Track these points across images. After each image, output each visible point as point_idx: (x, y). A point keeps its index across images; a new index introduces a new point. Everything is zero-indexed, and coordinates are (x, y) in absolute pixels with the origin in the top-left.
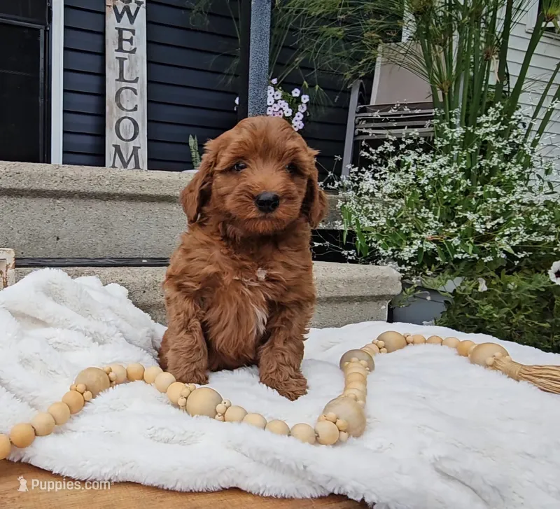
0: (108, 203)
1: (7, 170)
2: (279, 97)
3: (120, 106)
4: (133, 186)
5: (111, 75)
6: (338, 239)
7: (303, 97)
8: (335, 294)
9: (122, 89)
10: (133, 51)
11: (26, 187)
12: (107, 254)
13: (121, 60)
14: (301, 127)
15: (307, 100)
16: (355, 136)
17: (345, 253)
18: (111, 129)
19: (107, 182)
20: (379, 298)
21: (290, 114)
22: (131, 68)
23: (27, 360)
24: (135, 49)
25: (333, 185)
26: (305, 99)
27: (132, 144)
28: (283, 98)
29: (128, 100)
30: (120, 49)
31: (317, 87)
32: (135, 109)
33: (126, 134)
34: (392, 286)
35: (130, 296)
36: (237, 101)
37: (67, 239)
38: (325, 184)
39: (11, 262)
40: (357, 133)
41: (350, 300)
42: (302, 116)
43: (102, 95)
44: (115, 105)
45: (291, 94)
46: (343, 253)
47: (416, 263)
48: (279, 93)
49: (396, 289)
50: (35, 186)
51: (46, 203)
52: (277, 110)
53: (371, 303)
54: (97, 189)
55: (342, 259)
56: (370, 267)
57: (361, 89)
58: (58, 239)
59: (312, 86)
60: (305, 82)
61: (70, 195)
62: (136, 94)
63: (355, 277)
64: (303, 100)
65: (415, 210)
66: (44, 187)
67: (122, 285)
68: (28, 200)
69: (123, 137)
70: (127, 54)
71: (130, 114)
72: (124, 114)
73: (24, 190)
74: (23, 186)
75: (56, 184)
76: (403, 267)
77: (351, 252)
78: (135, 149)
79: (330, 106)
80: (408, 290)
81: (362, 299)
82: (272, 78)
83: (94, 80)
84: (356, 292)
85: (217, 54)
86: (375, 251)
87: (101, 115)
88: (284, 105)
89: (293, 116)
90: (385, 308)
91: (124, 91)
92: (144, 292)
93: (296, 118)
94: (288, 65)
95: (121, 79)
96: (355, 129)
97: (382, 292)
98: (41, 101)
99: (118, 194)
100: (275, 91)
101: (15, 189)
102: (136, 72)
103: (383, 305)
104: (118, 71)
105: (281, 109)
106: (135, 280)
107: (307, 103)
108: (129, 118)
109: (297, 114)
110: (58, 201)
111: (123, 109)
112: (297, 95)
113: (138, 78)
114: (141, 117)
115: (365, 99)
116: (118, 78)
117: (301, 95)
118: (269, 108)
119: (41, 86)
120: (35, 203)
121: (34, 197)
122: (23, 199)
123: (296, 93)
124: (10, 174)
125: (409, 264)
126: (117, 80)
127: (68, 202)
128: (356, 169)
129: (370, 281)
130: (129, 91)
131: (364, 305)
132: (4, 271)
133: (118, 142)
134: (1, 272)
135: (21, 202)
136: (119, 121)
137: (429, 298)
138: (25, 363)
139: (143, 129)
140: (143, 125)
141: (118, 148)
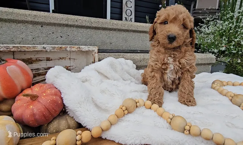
0: (127, 33)
3: (127, 6)
17: (196, 50)
18: (124, 12)
19: (127, 26)
20: (209, 64)
27: (130, 17)
29: (129, 4)
32: (131, 7)
33: (128, 14)
37: (114, 44)
39: (97, 51)
43: (122, 3)
44: (125, 6)
49: (214, 61)
50: (104, 26)
51: (107, 32)
54: (123, 28)
58: (111, 43)
61: (115, 30)
62: (131, 3)
66: (107, 27)
69: (127, 15)
71: (130, 9)
72: (128, 8)
73: (100, 28)
74: (100, 26)
75: (110, 26)
78: (131, 19)
87: (121, 8)
90: (210, 67)
91: (128, 2)
92: (140, 62)
97: (210, 62)
99: (130, 30)
101: (97, 27)
110: (111, 32)
111: (128, 7)
114: (133, 9)
120: (103, 32)
121: (103, 30)
122: (100, 30)
124: (95, 22)
127: (114, 32)
128: (202, 25)
132: (94, 54)
133: (126, 16)
134: (93, 55)
135: (99, 32)
136: (126, 11)
137: (223, 64)
138: (103, 92)
139: (133, 13)
140: (133, 12)
141: (126, 18)
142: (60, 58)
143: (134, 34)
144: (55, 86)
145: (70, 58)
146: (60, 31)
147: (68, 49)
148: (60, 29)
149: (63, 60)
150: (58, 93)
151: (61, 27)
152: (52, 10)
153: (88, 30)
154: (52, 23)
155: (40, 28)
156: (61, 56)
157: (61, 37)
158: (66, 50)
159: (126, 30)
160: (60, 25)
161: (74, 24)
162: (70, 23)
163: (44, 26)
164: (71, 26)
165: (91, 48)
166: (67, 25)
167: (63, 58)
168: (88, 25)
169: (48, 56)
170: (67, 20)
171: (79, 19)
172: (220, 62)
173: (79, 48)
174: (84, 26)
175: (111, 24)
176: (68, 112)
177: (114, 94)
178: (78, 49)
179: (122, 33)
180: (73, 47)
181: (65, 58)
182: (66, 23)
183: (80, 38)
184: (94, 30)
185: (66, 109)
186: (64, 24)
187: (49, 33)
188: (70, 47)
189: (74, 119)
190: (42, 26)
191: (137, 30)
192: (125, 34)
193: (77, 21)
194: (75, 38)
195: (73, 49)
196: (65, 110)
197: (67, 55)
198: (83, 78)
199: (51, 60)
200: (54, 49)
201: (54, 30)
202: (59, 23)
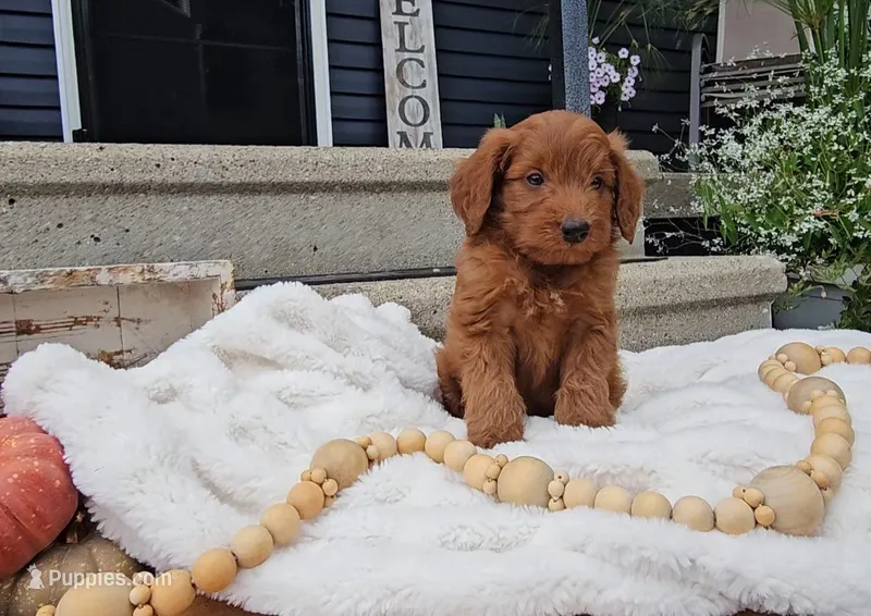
0: (382, 195)
1: (236, 158)
2: (603, 60)
3: (404, 83)
4: (415, 171)
5: (389, 44)
6: (696, 226)
7: (632, 58)
8: (701, 297)
9: (405, 61)
10: (416, 14)
11: (264, 179)
12: (386, 266)
13: (401, 25)
14: (633, 95)
15: (638, 61)
16: (701, 103)
17: (706, 244)
18: (393, 112)
19: (380, 167)
20: (758, 299)
21: (618, 79)
22: (414, 33)
23: (243, 428)
24: (418, 10)
25: (683, 156)
26: (635, 60)
27: (422, 130)
28: (608, 61)
29: (413, 75)
30: (399, 12)
31: (649, 46)
32: (424, 85)
33: (413, 117)
34: (775, 282)
35: (414, 318)
36: (550, 68)
37: (328, 248)
38: (672, 156)
39: (228, 279)
40: (703, 98)
41: (721, 303)
42: (633, 82)
43: (379, 70)
44: (397, 81)
45: (617, 55)
46: (703, 243)
47: (801, 249)
48: (603, 55)
49: (780, 285)
50: (278, 178)
51: (295, 201)
52: (601, 75)
53: (750, 306)
54: (366, 177)
55: (704, 252)
56: (742, 257)
57: (704, 45)
58: (315, 249)
59: (643, 46)
60: (634, 41)
61: (328, 188)
62: (423, 66)
63: (725, 272)
64: (632, 62)
65: (794, 180)
66: (290, 178)
67: (402, 303)
68: (268, 197)
69: (409, 119)
70: (409, 17)
71: (418, 92)
72: (409, 92)
73: (262, 184)
74: (259, 178)
75: (307, 174)
76: (785, 256)
77: (716, 241)
78: (427, 136)
79: (667, 71)
80: (796, 286)
81: (736, 302)
82: (593, 37)
83: (367, 52)
84: (730, 292)
85: (519, 11)
86: (746, 238)
87: (380, 95)
88: (610, 68)
89: (622, 81)
90: (767, 311)
91: (407, 64)
92: (435, 312)
93: (626, 83)
94: (611, 22)
95: (402, 48)
96: (701, 94)
97: (763, 289)
98: (301, 81)
99: (395, 183)
100: (597, 52)
101: (249, 184)
102: (421, 40)
103: (764, 307)
104: (398, 39)
105: (606, 74)
106: (422, 297)
107: (638, 66)
108: (416, 97)
109: (627, 79)
110: (313, 198)
111: (408, 86)
112: (626, 56)
113: (423, 47)
114: (431, 94)
115: (709, 58)
116: (398, 47)
117: (629, 56)
118: (592, 74)
119: (300, 63)
120: (277, 202)
121: (278, 193)
122: (262, 197)
123: (623, 53)
124: (239, 164)
125: (794, 252)
126: (397, 50)
127: (328, 198)
128: (712, 131)
129: (746, 277)
130: (414, 63)
131: (740, 309)
132: (218, 292)
133: (404, 128)
134: (214, 296)
135: (259, 201)
136: (403, 102)
137: (824, 295)
138: (240, 433)
139: (435, 111)
140: (434, 106)
141: (404, 137)
142: (77, 322)
143: (417, 196)
144: (39, 423)
145: (118, 320)
146: (91, 216)
147: (103, 277)
148: (87, 207)
149: (90, 328)
150: (53, 449)
151: (91, 199)
152: (74, 132)
153: (212, 199)
154: (53, 185)
155: (4, 210)
156: (80, 313)
157: (97, 239)
158: (95, 284)
159: (376, 183)
160: (87, 190)
161: (147, 178)
162: (129, 178)
163: (22, 201)
164: (136, 189)
165: (203, 269)
166: (118, 189)
167: (89, 319)
168: (209, 180)
169: (23, 315)
170: (118, 165)
171: (170, 156)
172: (810, 288)
173: (151, 270)
174: (192, 184)
175: (310, 167)
176: (97, 523)
177: (286, 444)
178: (147, 277)
179: (362, 200)
180: (125, 270)
181: (99, 318)
182: (115, 177)
183: (177, 238)
184: (236, 197)
185: (90, 511)
186: (104, 186)
187: (42, 228)
188: (110, 269)
189: (124, 550)
190: (12, 201)
191: (428, 179)
192: (372, 203)
193: (158, 166)
194: (158, 241)
195: (126, 279)
196: (88, 516)
197: (107, 307)
198: (156, 386)
199: (38, 329)
200: (42, 282)
201: (63, 213)
202: (84, 180)
